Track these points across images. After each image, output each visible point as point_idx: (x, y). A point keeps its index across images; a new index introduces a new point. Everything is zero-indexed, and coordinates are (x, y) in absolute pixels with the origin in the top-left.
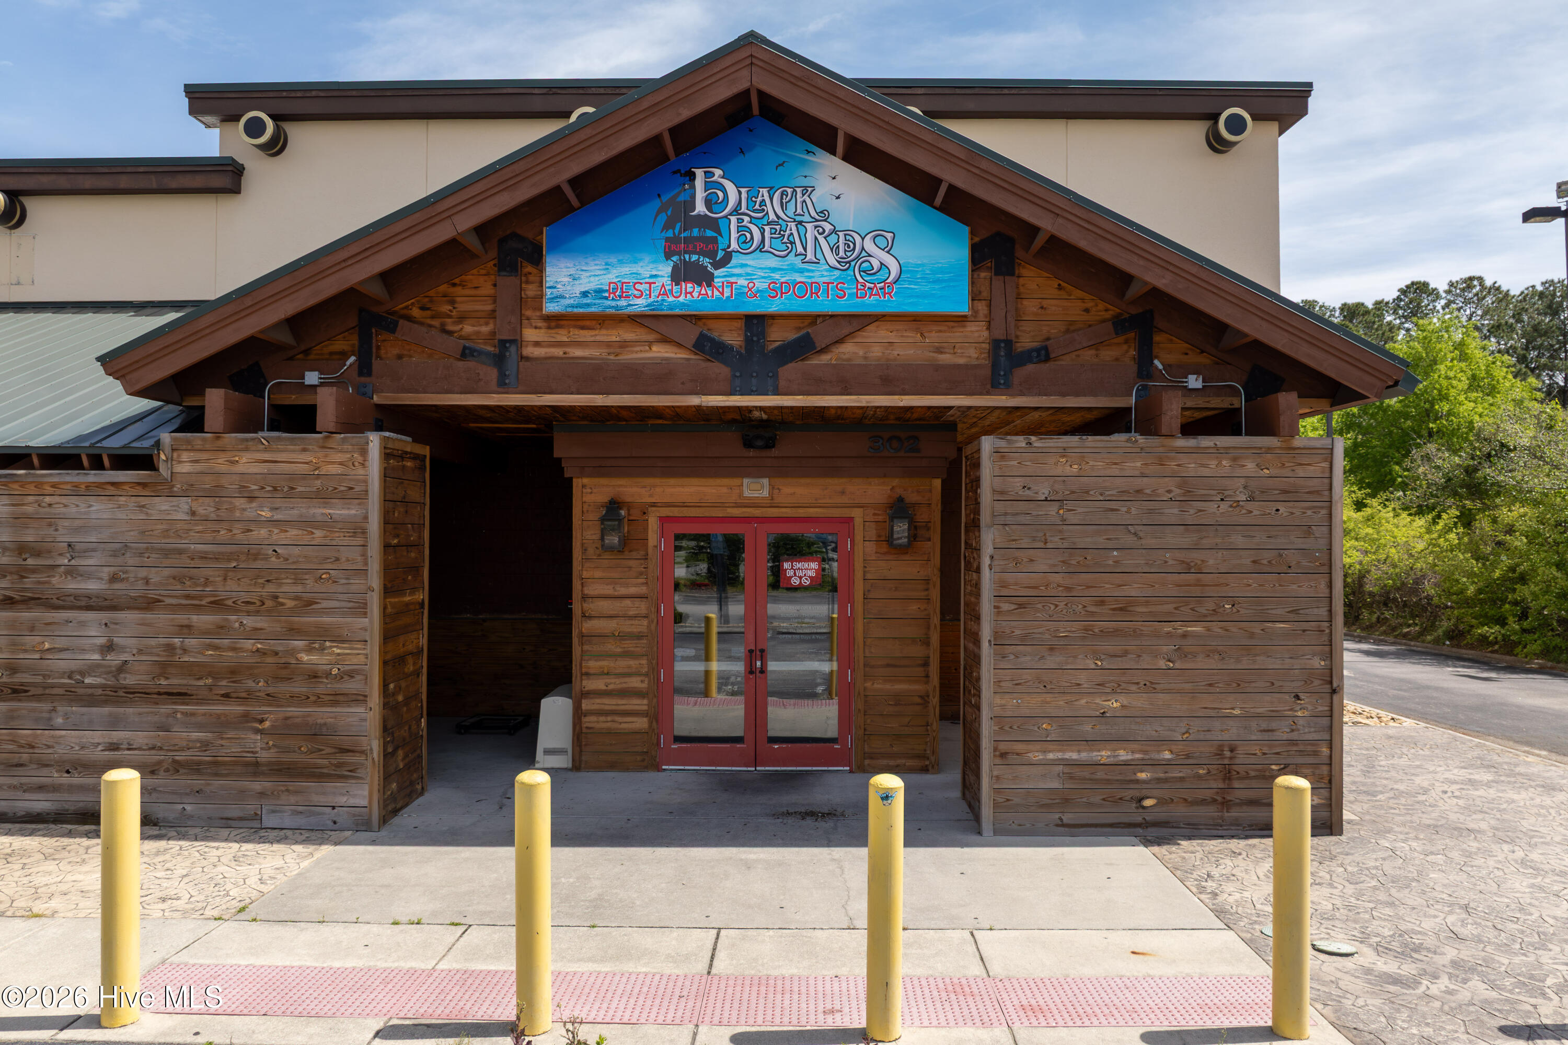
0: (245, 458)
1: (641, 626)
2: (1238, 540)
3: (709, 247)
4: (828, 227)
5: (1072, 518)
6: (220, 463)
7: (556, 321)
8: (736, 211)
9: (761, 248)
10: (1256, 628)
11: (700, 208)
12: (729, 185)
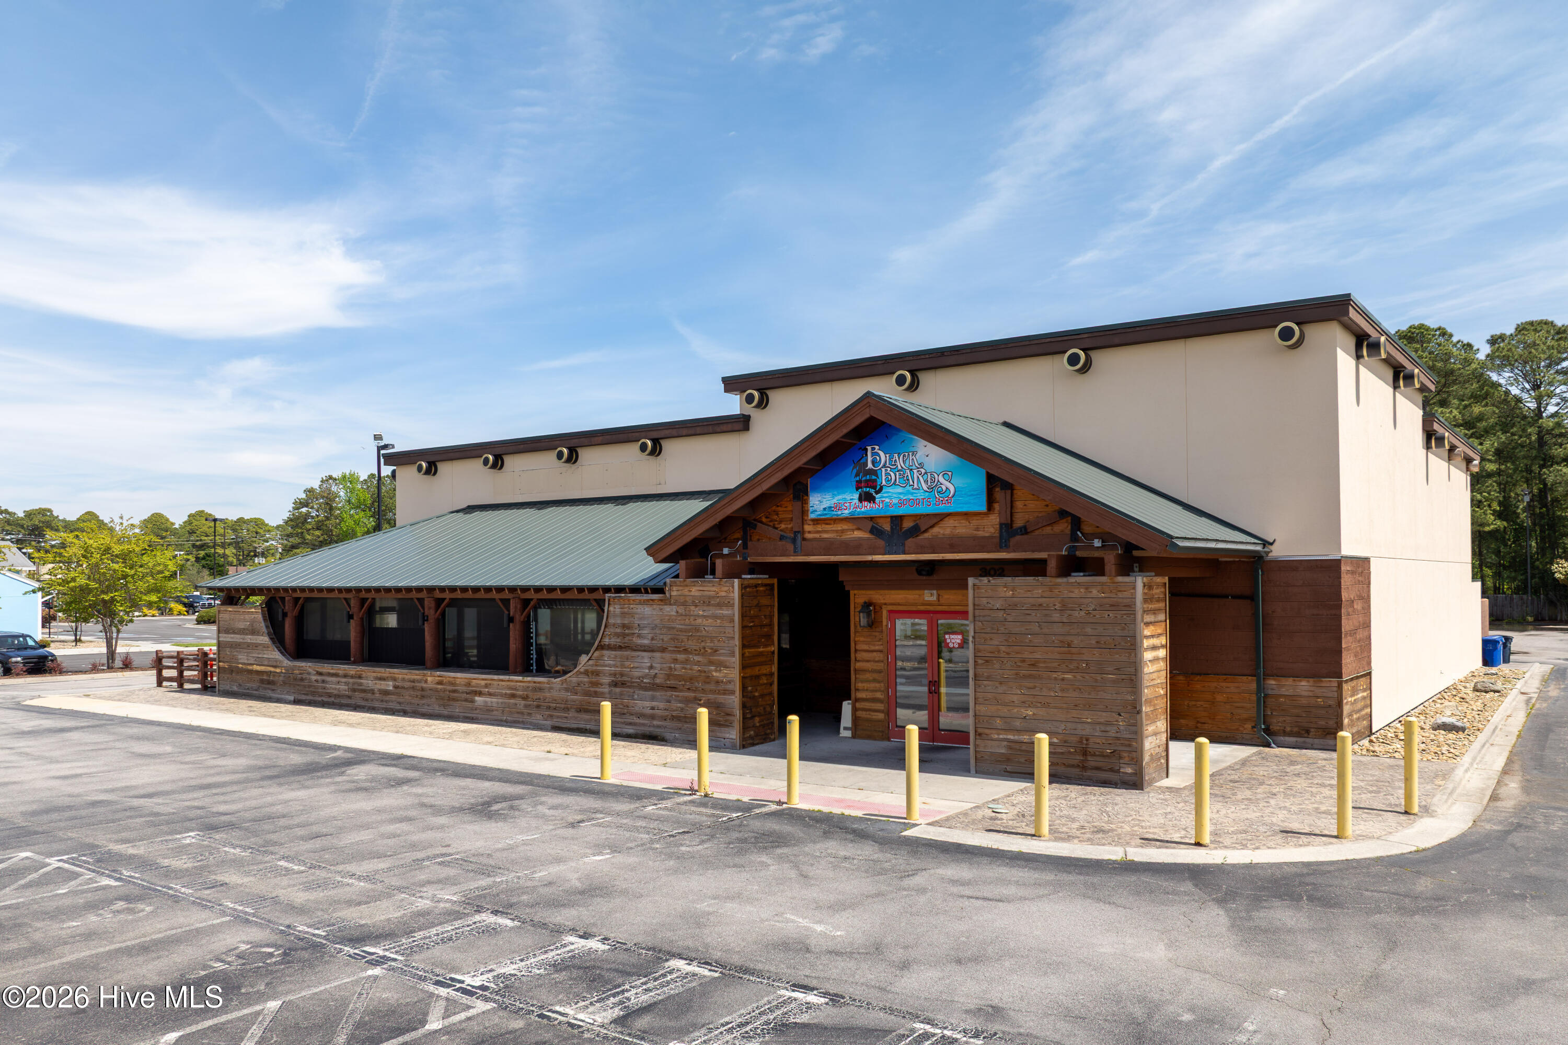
0: (694, 589)
1: (880, 666)
2: (1089, 630)
3: (872, 484)
4: (923, 471)
5: (1010, 618)
6: (686, 592)
7: (816, 521)
8: (884, 466)
9: (895, 483)
10: (1099, 677)
11: (870, 465)
12: (881, 453)
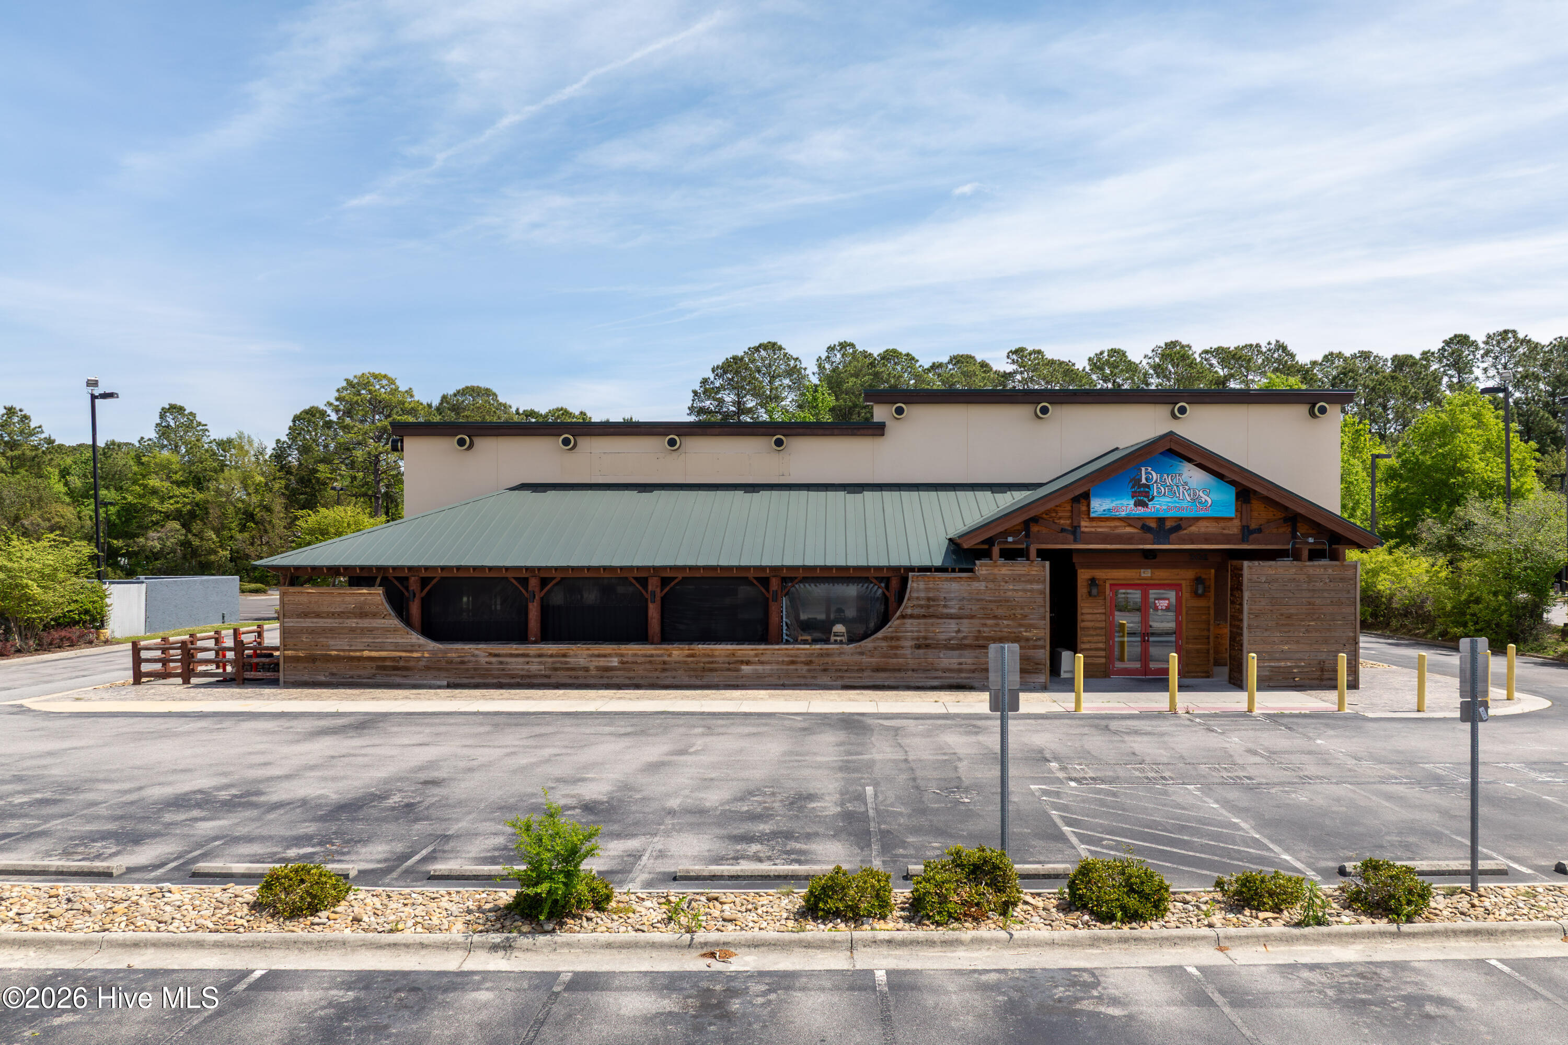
0: (1004, 568)
1: (1103, 625)
2: (1326, 595)
3: (1147, 494)
4: (1187, 487)
5: (1273, 588)
6: (996, 571)
7: (1093, 519)
8: (1156, 482)
9: (1164, 495)
10: (1332, 623)
11: (1144, 481)
12: (1153, 473)
